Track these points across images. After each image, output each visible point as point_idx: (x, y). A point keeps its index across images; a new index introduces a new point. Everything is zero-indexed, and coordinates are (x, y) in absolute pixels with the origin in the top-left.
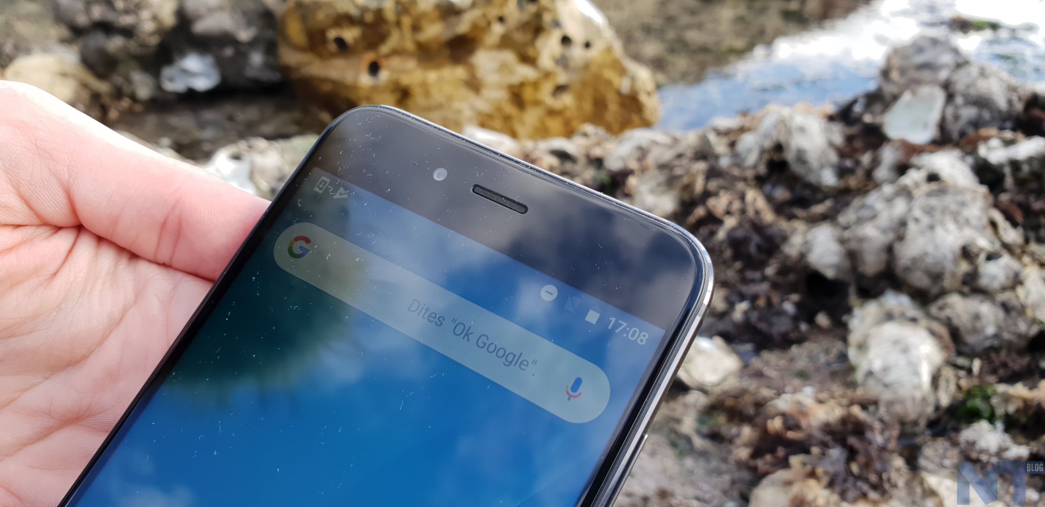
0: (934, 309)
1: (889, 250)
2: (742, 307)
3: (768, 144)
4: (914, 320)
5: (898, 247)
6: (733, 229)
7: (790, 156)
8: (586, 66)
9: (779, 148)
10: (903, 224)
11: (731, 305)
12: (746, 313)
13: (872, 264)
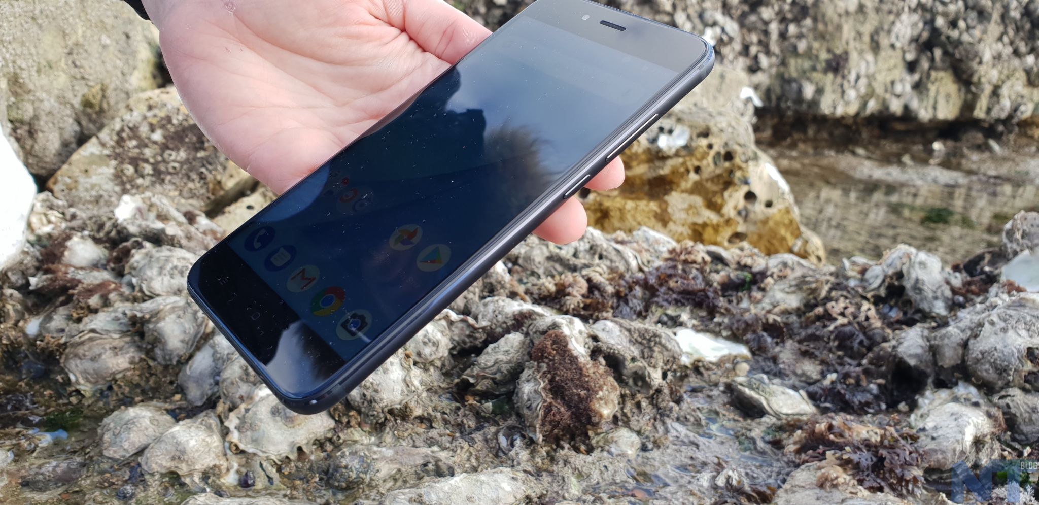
0: (996, 399)
1: (965, 345)
2: (832, 376)
3: (890, 272)
4: (976, 404)
5: (972, 341)
6: (843, 325)
7: (908, 284)
8: (765, 222)
9: (900, 275)
10: (981, 325)
11: (823, 375)
12: (832, 382)
13: (949, 357)
